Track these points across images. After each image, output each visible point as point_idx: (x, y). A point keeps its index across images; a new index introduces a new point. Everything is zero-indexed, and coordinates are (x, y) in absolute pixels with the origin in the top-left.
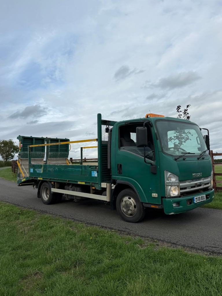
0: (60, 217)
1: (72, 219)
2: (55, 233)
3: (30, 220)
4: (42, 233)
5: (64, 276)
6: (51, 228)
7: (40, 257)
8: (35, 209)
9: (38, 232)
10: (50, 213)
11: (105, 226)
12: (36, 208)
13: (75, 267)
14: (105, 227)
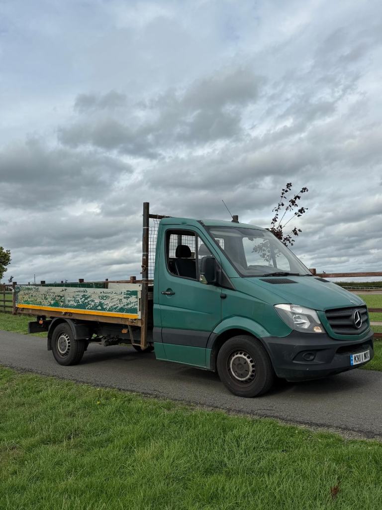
0: (55, 377)
1: (74, 380)
2: (43, 400)
3: (5, 382)
4: (23, 399)
5: (51, 448)
6: (38, 392)
7: (19, 428)
8: (12, 367)
9: (17, 399)
10: (37, 373)
11: (123, 388)
12: (13, 365)
13: (69, 438)
14: (124, 390)
